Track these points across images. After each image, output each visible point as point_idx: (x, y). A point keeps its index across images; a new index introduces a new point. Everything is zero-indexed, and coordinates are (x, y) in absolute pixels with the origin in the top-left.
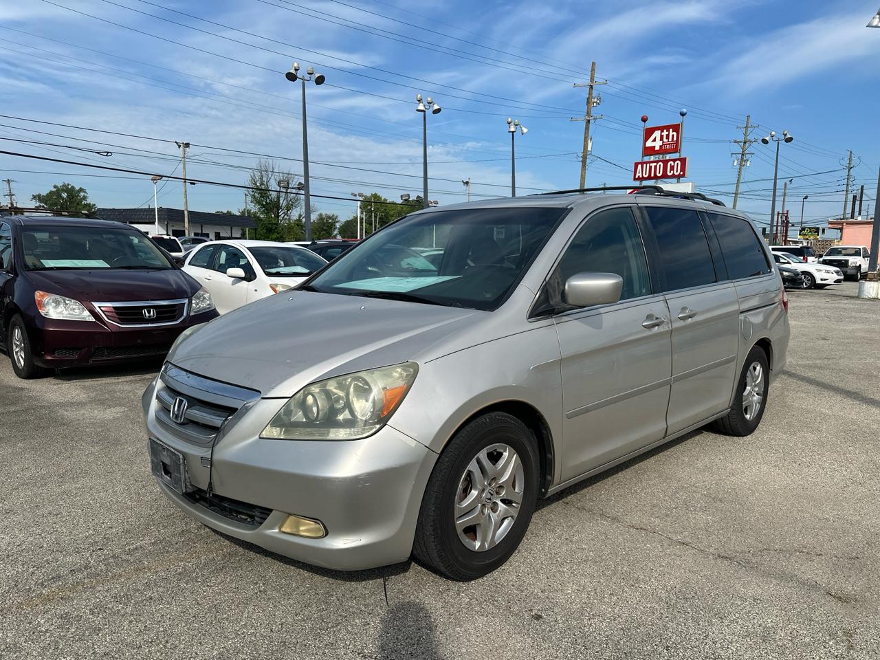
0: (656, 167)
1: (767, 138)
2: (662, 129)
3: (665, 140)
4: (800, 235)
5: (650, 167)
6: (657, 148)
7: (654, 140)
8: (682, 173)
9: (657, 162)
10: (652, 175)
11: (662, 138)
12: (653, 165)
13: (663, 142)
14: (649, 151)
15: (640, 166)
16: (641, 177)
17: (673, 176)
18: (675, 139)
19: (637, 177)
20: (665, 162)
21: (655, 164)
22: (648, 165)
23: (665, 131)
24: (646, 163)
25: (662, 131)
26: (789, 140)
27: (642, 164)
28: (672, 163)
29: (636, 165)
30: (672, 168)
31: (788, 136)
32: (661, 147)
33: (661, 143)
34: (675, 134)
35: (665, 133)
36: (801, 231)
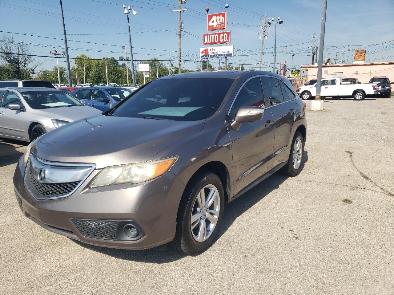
0: (214, 37)
1: (270, 21)
2: (216, 15)
3: (218, 22)
4: (291, 74)
5: (212, 37)
6: (215, 26)
7: (213, 22)
8: (228, 40)
9: (215, 34)
10: (213, 42)
11: (217, 21)
12: (213, 36)
13: (217, 23)
14: (211, 28)
15: (206, 37)
16: (207, 43)
17: (224, 42)
18: (223, 21)
19: (205, 43)
20: (219, 34)
22: (210, 36)
23: (218, 16)
24: (210, 35)
25: (217, 17)
26: (281, 22)
27: (207, 35)
28: (222, 34)
29: (204, 36)
30: (223, 37)
31: (280, 20)
32: (216, 25)
33: (216, 23)
34: (223, 18)
35: (218, 18)
36: (291, 72)
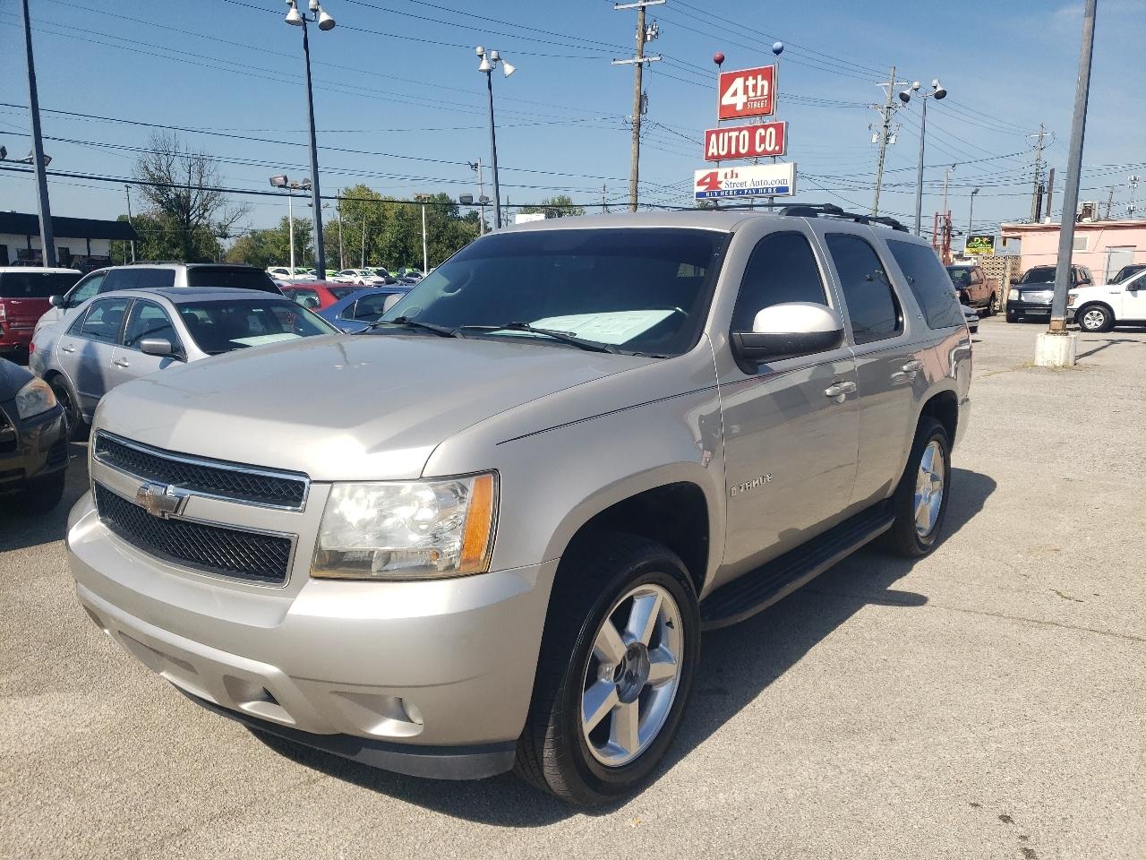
0: (738, 138)
1: (907, 92)
2: (745, 75)
3: (751, 94)
4: (967, 247)
5: (730, 138)
6: (739, 107)
7: (735, 94)
8: (777, 148)
9: (740, 130)
10: (733, 151)
11: (746, 91)
12: (734, 134)
13: (748, 97)
14: (729, 113)
15: (713, 137)
16: (716, 154)
17: (765, 153)
18: (766, 92)
19: (710, 154)
20: (752, 130)
21: (737, 133)
22: (726, 134)
23: (751, 78)
24: (724, 131)
25: (746, 79)
26: (940, 95)
27: (717, 133)
28: (762, 131)
29: (709, 134)
30: (763, 140)
31: (939, 89)
32: (745, 105)
33: (744, 99)
34: (766, 83)
35: (751, 82)
36: (968, 242)
